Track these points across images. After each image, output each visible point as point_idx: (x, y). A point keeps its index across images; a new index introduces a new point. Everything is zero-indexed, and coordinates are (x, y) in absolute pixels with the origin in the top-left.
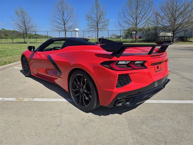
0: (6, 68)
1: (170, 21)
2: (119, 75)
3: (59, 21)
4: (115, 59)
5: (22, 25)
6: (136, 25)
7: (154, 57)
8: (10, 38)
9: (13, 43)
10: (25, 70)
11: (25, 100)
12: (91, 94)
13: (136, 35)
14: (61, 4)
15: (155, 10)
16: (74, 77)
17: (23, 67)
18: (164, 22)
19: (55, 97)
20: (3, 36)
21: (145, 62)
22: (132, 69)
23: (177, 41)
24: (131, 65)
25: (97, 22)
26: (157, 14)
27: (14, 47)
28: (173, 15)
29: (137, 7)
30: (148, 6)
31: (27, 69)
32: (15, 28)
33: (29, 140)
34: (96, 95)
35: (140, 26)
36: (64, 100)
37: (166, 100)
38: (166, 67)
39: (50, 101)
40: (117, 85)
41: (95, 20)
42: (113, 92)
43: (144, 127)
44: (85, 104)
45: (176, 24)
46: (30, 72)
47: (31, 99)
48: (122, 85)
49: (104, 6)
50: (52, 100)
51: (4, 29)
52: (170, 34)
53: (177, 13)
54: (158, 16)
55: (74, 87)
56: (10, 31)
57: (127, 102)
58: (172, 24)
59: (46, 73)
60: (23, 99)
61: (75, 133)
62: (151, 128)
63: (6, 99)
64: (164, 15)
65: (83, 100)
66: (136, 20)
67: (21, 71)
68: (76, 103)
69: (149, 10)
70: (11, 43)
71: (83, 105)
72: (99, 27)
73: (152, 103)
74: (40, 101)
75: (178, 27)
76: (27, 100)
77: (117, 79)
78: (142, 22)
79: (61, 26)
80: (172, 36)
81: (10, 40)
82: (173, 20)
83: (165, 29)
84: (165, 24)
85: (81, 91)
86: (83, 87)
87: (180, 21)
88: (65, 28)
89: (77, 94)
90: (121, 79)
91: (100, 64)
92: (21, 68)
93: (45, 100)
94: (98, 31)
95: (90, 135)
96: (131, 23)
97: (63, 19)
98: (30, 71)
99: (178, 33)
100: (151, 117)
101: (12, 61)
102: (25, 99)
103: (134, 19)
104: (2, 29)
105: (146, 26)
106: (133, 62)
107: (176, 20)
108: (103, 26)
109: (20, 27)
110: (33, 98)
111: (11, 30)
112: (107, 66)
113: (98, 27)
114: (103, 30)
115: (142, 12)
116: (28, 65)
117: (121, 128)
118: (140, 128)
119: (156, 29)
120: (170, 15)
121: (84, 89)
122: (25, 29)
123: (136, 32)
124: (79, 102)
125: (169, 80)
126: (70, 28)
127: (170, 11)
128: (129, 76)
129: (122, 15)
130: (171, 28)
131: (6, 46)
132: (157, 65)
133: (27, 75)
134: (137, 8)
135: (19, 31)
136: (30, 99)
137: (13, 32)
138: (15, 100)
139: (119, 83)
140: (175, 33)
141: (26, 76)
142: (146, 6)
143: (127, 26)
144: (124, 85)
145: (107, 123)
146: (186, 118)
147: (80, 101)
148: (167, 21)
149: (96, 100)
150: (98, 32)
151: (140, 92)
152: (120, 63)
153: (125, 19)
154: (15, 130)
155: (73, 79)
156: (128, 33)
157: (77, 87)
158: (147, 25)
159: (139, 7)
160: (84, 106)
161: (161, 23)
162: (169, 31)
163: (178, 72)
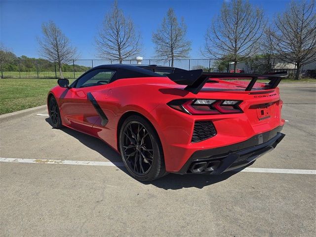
0: (24, 114)
1: (292, 44)
2: (196, 122)
3: (110, 44)
4: (190, 95)
5: (52, 51)
6: (236, 51)
7: (255, 95)
8: (35, 71)
9: (38, 78)
10: (52, 118)
11: (49, 163)
12: (152, 152)
13: (235, 67)
14: (115, 18)
15: (268, 26)
16: (127, 126)
17: (50, 113)
18: (282, 46)
19: (97, 160)
20: (24, 68)
21: (240, 102)
22: (218, 113)
23: (303, 78)
24: (216, 106)
25: (172, 46)
26: (270, 34)
27: (39, 84)
28: (296, 35)
29: (237, 22)
30: (255, 20)
31: (57, 116)
32: (42, 56)
33: (50, 222)
34: (159, 155)
35: (242, 53)
36: (110, 164)
37: (277, 168)
38: (278, 113)
39: (89, 164)
40: (192, 138)
41: (168, 43)
42: (186, 149)
43: (238, 209)
44: (143, 170)
45: (303, 49)
46: (61, 120)
47: (59, 161)
48: (201, 139)
49: (183, 21)
50: (91, 163)
51: (25, 57)
52: (292, 66)
53: (305, 31)
54: (271, 36)
55: (126, 143)
56: (34, 60)
57: (210, 166)
58: (296, 50)
59: (85, 121)
60: (47, 162)
61: (125, 214)
62: (249, 211)
63: (20, 160)
64: (282, 34)
65: (140, 164)
66: (236, 42)
67: (47, 120)
68: (129, 169)
69: (257, 27)
70: (35, 78)
71: (139, 170)
72: (174, 54)
73: (254, 173)
74: (73, 165)
75: (306, 54)
76: (53, 163)
77: (193, 128)
78: (246, 46)
79: (114, 52)
80: (295, 69)
81: (33, 74)
82: (298, 42)
83: (283, 58)
84: (283, 50)
85: (137, 149)
86: (140, 142)
87: (308, 44)
88: (120, 56)
89: (131, 154)
90: (200, 127)
91: (167, 104)
92: (48, 116)
93: (80, 163)
94: (173, 60)
95: (148, 218)
96: (227, 48)
97: (117, 41)
98: (61, 118)
99: (306, 64)
100: (251, 193)
101: (35, 104)
102: (50, 160)
103: (232, 41)
104: (23, 57)
105: (252, 53)
106: (219, 102)
107: (301, 43)
108: (182, 52)
109: (50, 53)
110: (63, 160)
111: (37, 58)
112: (178, 107)
113: (172, 53)
114: (180, 58)
115: (245, 30)
116: (57, 110)
117: (199, 208)
118: (230, 211)
119: (268, 57)
120: (292, 36)
121: (142, 146)
122: (58, 56)
123: (236, 62)
124: (133, 167)
125: (283, 136)
126: (128, 54)
127: (291, 28)
128: (213, 125)
129: (212, 36)
130: (294, 56)
131: (26, 82)
132: (262, 109)
133: (56, 125)
134: (237, 24)
135: (48, 59)
136: (57, 161)
137: (40, 62)
138: (35, 162)
139: (196, 134)
140: (301, 65)
141: (54, 128)
142: (252, 20)
143: (221, 52)
144: (205, 138)
145: (177, 200)
146: (310, 198)
147: (135, 165)
148: (286, 44)
149: (160, 162)
150: (172, 62)
151: (232, 152)
152: (199, 102)
153: (218, 41)
154: (30, 205)
155: (126, 129)
156: (223, 64)
157: (132, 143)
158: (253, 50)
159: (240, 21)
160: (142, 173)
161: (278, 48)
162: (291, 61)
163: (303, 125)
